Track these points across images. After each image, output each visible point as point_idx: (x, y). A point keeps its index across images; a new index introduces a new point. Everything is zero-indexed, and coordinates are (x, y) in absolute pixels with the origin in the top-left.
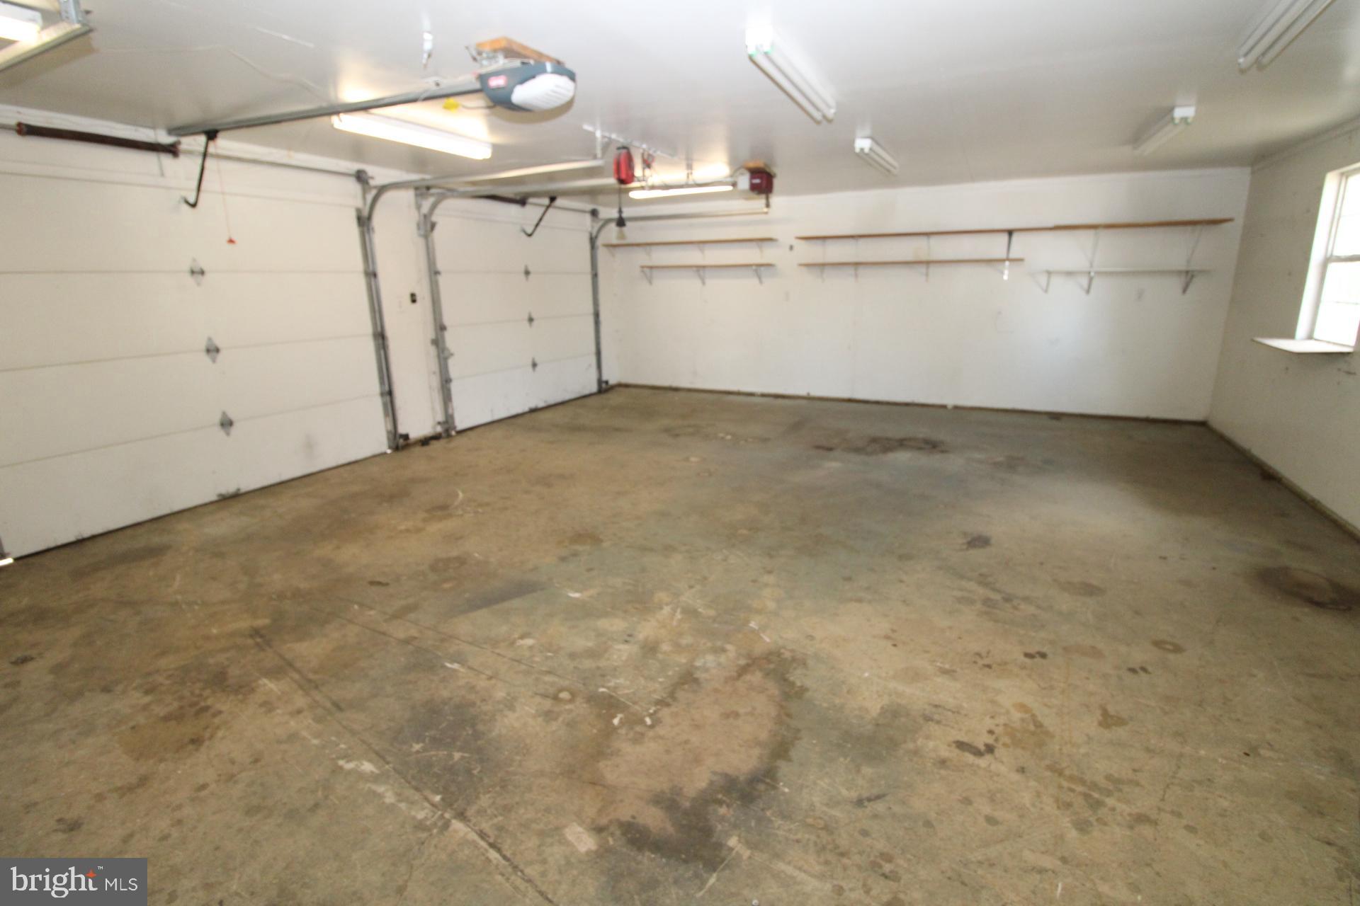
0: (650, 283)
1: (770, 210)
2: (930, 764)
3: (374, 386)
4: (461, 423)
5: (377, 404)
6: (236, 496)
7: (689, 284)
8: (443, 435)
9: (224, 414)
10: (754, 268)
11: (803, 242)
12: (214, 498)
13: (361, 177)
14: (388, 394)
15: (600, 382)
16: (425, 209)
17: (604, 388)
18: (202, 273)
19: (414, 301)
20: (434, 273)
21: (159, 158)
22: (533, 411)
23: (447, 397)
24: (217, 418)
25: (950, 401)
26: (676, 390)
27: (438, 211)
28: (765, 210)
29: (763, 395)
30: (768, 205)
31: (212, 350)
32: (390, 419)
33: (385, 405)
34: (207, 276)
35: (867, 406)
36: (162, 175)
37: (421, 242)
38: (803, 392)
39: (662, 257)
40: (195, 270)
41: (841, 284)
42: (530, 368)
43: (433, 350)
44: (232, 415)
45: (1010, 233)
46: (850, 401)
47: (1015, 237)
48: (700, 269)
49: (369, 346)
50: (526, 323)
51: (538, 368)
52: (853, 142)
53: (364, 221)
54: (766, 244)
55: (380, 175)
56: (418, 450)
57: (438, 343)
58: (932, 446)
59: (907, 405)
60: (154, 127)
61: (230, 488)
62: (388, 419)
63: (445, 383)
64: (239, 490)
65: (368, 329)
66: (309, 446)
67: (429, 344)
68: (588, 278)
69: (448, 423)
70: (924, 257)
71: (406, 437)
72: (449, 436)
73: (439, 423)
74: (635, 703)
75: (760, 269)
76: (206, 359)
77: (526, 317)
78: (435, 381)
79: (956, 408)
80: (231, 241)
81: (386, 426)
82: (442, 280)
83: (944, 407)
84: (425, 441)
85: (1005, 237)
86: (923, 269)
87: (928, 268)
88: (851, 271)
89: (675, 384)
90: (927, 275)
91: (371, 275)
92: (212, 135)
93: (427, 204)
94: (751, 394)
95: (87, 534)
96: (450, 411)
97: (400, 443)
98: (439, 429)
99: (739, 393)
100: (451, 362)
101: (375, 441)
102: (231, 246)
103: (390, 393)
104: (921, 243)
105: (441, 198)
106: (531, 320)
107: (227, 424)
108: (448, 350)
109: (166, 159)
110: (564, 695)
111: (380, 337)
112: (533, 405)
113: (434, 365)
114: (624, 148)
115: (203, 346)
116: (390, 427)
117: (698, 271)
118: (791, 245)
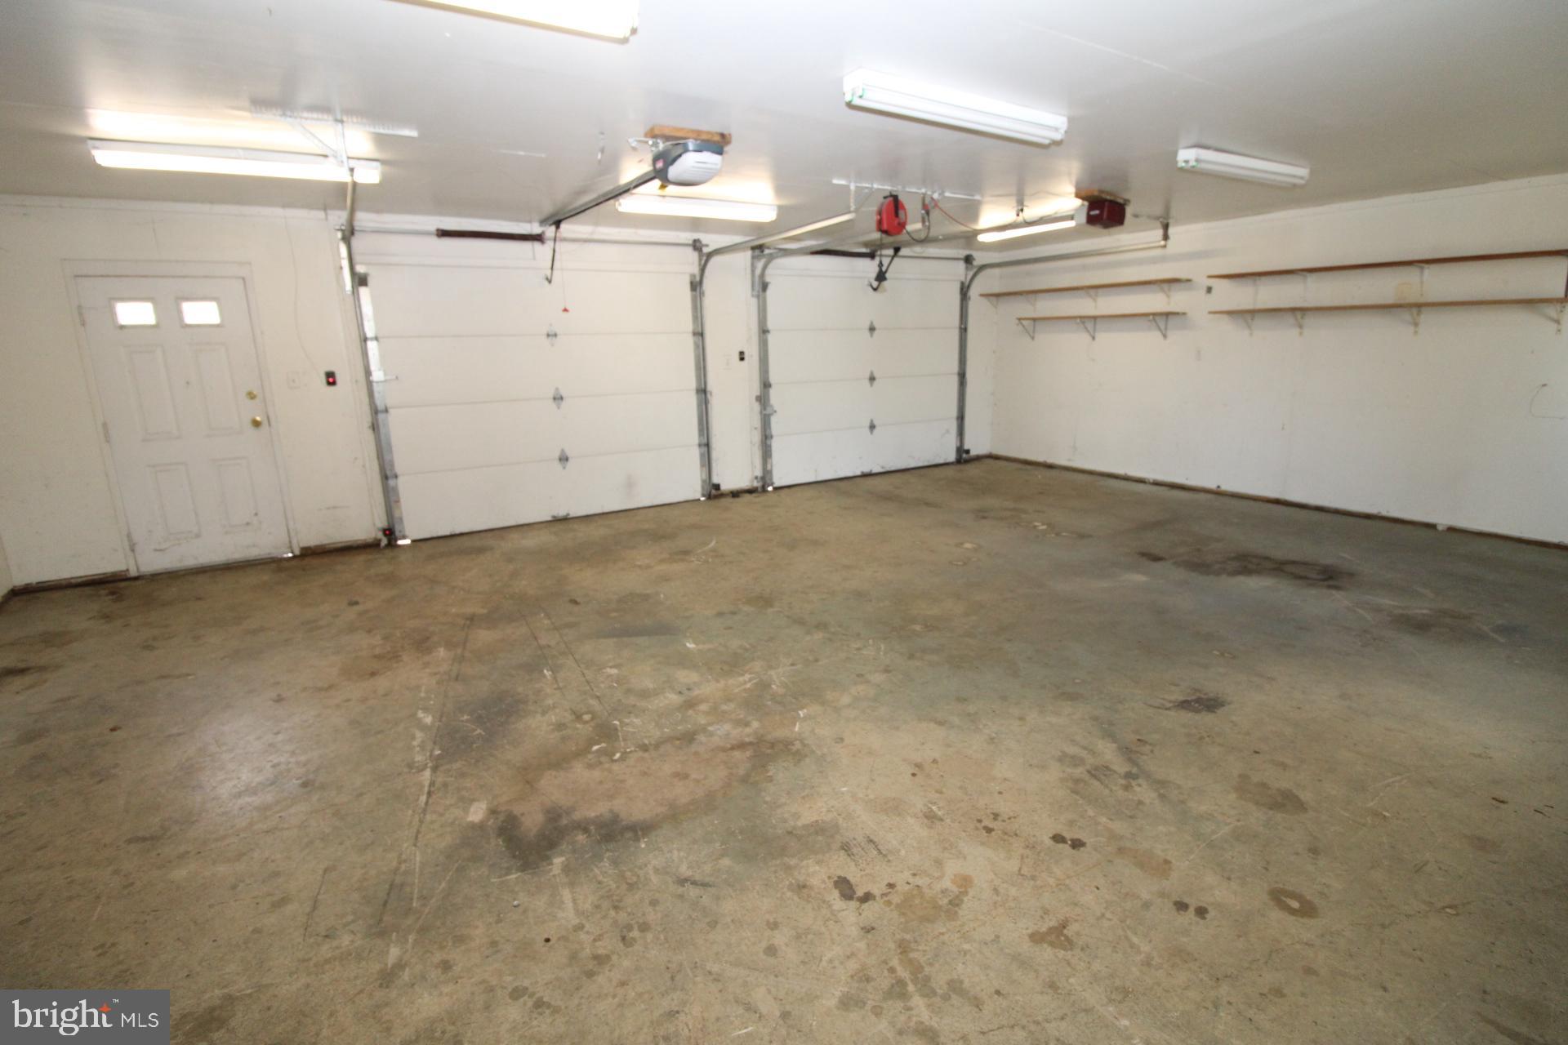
0: (1033, 338)
1: (1170, 242)
2: (787, 883)
3: (694, 437)
4: (780, 479)
5: (695, 453)
6: (565, 519)
7: (1074, 340)
8: (760, 490)
9: (563, 451)
10: (1151, 317)
11: (1225, 282)
12: (549, 519)
13: (697, 246)
14: (706, 446)
15: (961, 450)
16: (758, 271)
17: (963, 457)
18: (555, 335)
19: (742, 359)
20: (764, 331)
21: (533, 246)
22: (865, 475)
23: (766, 453)
24: (557, 454)
25: (1443, 520)
27: (769, 271)
28: (1163, 243)
29: (1156, 483)
30: (1166, 237)
31: (558, 398)
32: (705, 470)
33: (702, 455)
34: (558, 337)
35: (1304, 512)
36: (534, 258)
37: (754, 301)
38: (1212, 485)
39: (1046, 307)
40: (550, 333)
41: (1281, 338)
42: (867, 430)
43: (757, 407)
44: (569, 453)
46: (1277, 502)
49: (692, 400)
50: (867, 382)
51: (876, 431)
52: (1175, 154)
53: (696, 286)
54: (1175, 286)
55: (712, 241)
56: (729, 500)
57: (763, 400)
58: (1330, 577)
59: (1368, 517)
60: (530, 222)
61: (562, 513)
62: (704, 469)
63: (766, 438)
64: (568, 514)
65: (692, 383)
66: (630, 485)
67: (754, 400)
68: (956, 334)
69: (766, 477)
70: (1412, 299)
71: (717, 487)
72: (764, 490)
73: (756, 478)
74: (624, 740)
76: (552, 405)
77: (868, 375)
78: (757, 437)
79: (1450, 529)
80: (565, 310)
81: (701, 476)
82: (771, 339)
83: (1431, 527)
84: (735, 494)
86: (1410, 316)
87: (1419, 314)
88: (1290, 319)
89: (1050, 460)
90: (1416, 324)
91: (699, 334)
92: (558, 224)
93: (760, 265)
95: (458, 531)
96: (769, 467)
97: (714, 492)
98: (756, 484)
99: (1126, 478)
100: (774, 420)
101: (692, 489)
102: (565, 313)
103: (708, 445)
104: (1410, 276)
105: (771, 258)
106: (872, 379)
107: (564, 459)
108: (772, 406)
109: (537, 245)
110: (587, 717)
111: (703, 392)
112: (866, 470)
113: (757, 422)
114: (891, 196)
115: (551, 395)
116: (705, 476)
117: (1083, 323)
118: (1210, 285)
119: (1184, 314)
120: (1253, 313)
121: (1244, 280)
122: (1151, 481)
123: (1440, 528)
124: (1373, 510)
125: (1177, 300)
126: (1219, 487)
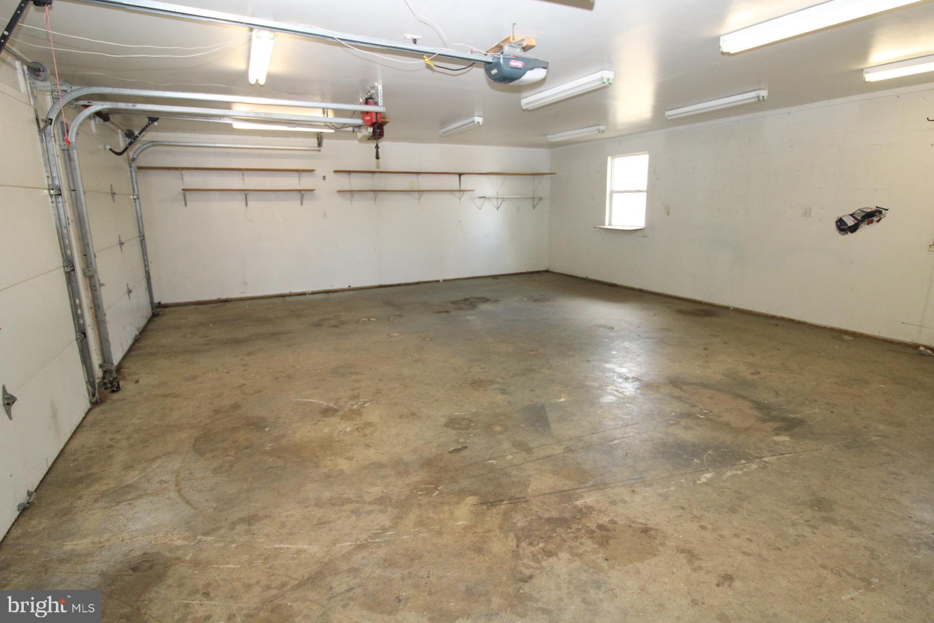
10: (299, 192)
15: (153, 304)
17: (157, 309)
25: (441, 278)
26: (227, 301)
29: (313, 293)
30: (321, 145)
38: (346, 286)
41: (365, 205)
42: (127, 293)
45: (460, 175)
46: (380, 287)
47: (462, 177)
48: (246, 193)
59: (417, 283)
70: (416, 188)
75: (302, 193)
79: (445, 281)
83: (438, 281)
85: (457, 177)
86: (416, 195)
87: (420, 195)
90: (419, 199)
94: (304, 294)
104: (413, 178)
117: (243, 194)
118: (324, 175)
119: (312, 190)
120: (352, 192)
121: (343, 174)
122: (310, 292)
123: (441, 281)
124: (417, 280)
125: (305, 182)
126: (349, 286)
